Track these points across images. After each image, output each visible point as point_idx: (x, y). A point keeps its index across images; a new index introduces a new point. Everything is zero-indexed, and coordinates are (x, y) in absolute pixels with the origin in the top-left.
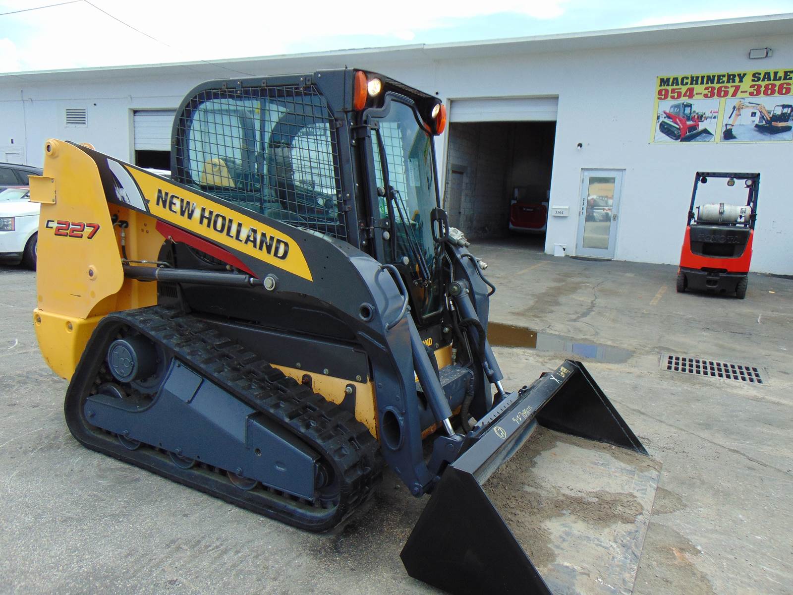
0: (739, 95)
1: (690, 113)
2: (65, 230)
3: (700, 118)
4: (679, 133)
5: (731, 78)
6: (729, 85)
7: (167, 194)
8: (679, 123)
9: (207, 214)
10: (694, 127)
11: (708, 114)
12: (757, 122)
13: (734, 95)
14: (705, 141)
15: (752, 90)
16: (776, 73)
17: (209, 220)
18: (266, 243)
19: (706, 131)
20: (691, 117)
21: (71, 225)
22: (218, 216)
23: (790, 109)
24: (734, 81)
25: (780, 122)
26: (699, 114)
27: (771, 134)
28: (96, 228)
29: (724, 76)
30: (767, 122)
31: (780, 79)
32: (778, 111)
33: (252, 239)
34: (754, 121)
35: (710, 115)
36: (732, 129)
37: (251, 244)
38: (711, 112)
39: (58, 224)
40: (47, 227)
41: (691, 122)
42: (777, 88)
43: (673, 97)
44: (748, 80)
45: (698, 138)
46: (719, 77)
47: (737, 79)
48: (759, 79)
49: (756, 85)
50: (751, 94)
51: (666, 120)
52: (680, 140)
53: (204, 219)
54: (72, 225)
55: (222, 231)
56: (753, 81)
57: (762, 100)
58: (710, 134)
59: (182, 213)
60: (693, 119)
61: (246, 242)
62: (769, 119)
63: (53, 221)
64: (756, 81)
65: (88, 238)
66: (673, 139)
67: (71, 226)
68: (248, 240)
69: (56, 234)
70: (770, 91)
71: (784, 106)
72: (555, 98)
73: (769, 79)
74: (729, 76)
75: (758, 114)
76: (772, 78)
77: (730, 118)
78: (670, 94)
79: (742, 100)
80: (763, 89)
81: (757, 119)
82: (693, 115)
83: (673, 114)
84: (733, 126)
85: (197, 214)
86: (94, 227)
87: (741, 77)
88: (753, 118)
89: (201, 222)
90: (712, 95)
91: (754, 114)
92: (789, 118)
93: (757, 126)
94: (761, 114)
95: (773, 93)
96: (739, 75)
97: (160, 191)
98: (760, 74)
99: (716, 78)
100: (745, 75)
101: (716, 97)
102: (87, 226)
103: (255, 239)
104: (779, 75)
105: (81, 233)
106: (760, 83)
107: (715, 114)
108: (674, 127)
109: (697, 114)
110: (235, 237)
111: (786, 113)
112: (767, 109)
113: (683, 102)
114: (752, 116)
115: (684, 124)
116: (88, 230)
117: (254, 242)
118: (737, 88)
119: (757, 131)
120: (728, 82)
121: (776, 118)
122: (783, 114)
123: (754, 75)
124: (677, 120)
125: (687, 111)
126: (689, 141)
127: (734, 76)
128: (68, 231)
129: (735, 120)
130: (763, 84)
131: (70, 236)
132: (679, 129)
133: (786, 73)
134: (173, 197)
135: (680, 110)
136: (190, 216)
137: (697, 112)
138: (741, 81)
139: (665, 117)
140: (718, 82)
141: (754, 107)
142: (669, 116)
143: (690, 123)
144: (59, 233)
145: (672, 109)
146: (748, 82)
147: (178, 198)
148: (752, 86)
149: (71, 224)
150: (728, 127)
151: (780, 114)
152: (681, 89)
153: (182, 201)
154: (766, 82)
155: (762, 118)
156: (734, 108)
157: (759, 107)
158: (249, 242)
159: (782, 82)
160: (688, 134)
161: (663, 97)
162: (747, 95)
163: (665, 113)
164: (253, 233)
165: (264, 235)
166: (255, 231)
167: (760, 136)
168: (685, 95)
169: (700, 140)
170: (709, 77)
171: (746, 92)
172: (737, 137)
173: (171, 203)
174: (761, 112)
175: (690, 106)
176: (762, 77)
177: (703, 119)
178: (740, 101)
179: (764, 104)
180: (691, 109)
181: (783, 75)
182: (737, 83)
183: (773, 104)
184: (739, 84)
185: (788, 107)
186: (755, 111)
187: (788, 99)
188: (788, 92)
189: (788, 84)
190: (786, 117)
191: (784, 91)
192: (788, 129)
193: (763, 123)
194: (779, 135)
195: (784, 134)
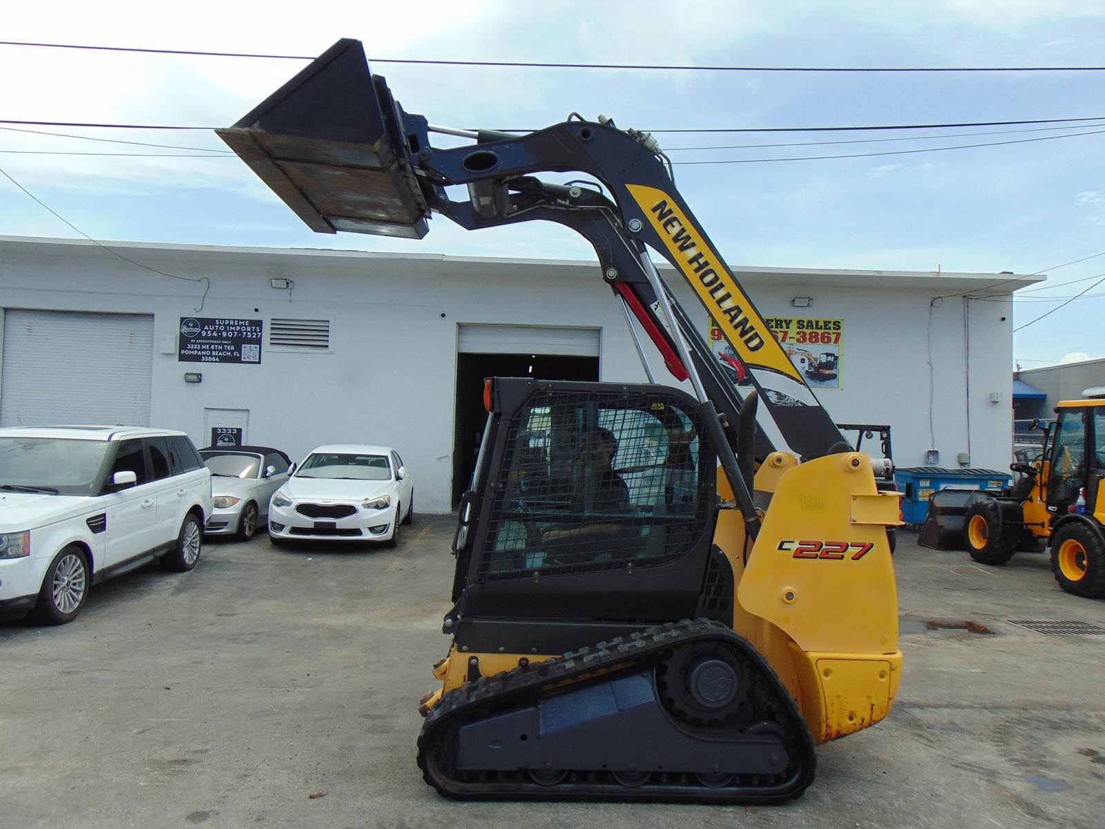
0: (788, 340)
4: (736, 376)
5: (779, 323)
6: (778, 330)
8: (734, 364)
12: (807, 369)
13: (783, 340)
15: (798, 336)
16: (817, 322)
23: (833, 358)
24: (781, 327)
25: (826, 370)
27: (821, 381)
29: (772, 320)
30: (815, 368)
31: (821, 328)
32: (824, 359)
34: (804, 368)
42: (820, 337)
44: (794, 326)
47: (784, 325)
48: (803, 327)
49: (801, 332)
50: (798, 340)
51: (722, 361)
56: (799, 328)
57: (807, 346)
62: (817, 366)
64: (801, 329)
70: (814, 339)
71: (828, 355)
72: (598, 331)
73: (812, 328)
74: (777, 321)
75: (807, 361)
76: (814, 327)
79: (791, 346)
80: (808, 336)
81: (806, 364)
83: (728, 355)
87: (788, 323)
88: (803, 365)
91: (803, 361)
92: (833, 366)
93: (807, 372)
94: (809, 361)
95: (817, 341)
96: (786, 321)
98: (803, 322)
100: (790, 321)
104: (820, 324)
106: (804, 330)
108: (730, 368)
111: (830, 361)
112: (814, 356)
114: (801, 362)
115: (739, 366)
118: (786, 334)
119: (809, 377)
120: (776, 327)
121: (822, 366)
122: (828, 362)
123: (798, 322)
126: (747, 385)
127: (781, 321)
130: (808, 331)
132: (736, 372)
133: (826, 322)
135: (734, 352)
138: (788, 327)
139: (720, 359)
141: (802, 353)
142: (724, 357)
145: (727, 350)
146: (793, 330)
148: (798, 333)
151: (825, 362)
154: (810, 331)
155: (811, 365)
157: (806, 354)
159: (823, 331)
160: (745, 377)
161: (716, 337)
162: (794, 341)
163: (720, 354)
171: (794, 338)
174: (809, 359)
176: (805, 324)
179: (810, 351)
181: (823, 324)
182: (784, 329)
183: (818, 351)
184: (786, 330)
185: (832, 355)
186: (804, 357)
187: (831, 348)
188: (829, 340)
189: (829, 333)
190: (831, 365)
191: (826, 339)
192: (834, 377)
193: (813, 370)
194: (828, 382)
195: (832, 382)
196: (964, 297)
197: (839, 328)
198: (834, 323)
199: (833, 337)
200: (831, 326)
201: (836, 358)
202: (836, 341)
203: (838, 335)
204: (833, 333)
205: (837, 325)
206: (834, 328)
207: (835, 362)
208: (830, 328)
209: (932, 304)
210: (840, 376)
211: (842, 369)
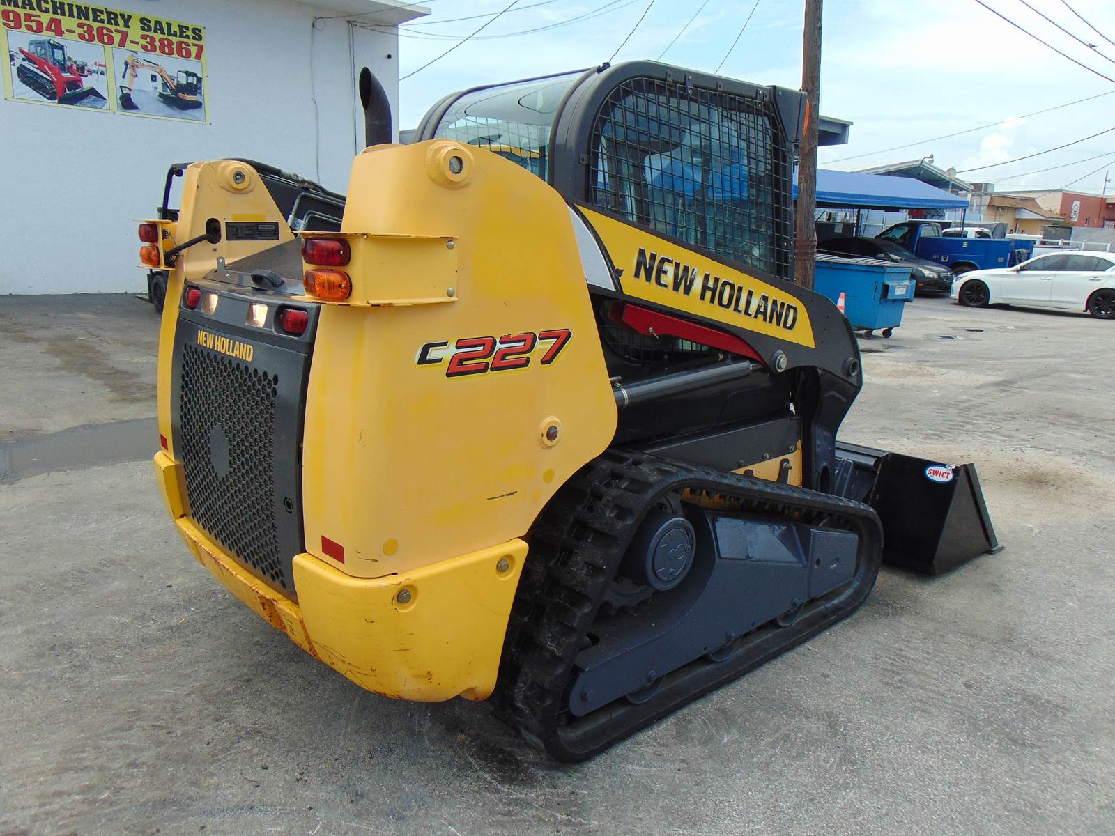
0: (128, 45)
1: (64, 60)
2: (480, 358)
3: (81, 70)
4: (53, 89)
5: (112, 17)
6: (112, 27)
7: (653, 257)
8: (50, 72)
9: (711, 284)
10: (75, 84)
11: (91, 66)
12: (160, 90)
13: (122, 44)
14: (96, 108)
15: (144, 42)
16: (169, 25)
17: (714, 291)
18: (777, 313)
19: (93, 92)
20: (66, 66)
21: (498, 343)
22: (725, 283)
23: (195, 79)
24: (117, 24)
25: (188, 95)
26: (78, 63)
27: (181, 109)
28: (562, 338)
29: (101, 12)
30: (172, 90)
31: (175, 34)
32: (183, 79)
33: (762, 310)
34: (156, 88)
35: (95, 68)
36: (130, 95)
37: (760, 317)
38: (96, 64)
39: (458, 347)
40: (423, 360)
41: (69, 74)
42: (174, 47)
43: (29, 28)
44: (135, 24)
45: (85, 101)
46: (94, 11)
47: (120, 20)
48: (149, 29)
49: (147, 36)
50: (144, 47)
51: (26, 64)
52: (57, 101)
53: (707, 291)
54: (501, 343)
55: (728, 306)
56: (143, 29)
57: (157, 57)
58: (104, 99)
59: (676, 287)
60: (70, 69)
61: (756, 316)
62: (174, 88)
63: (445, 344)
64: (146, 31)
65: (543, 362)
66: (44, 96)
67: (499, 346)
68: (758, 312)
69: (449, 375)
70: (167, 49)
71: (188, 74)
73: (163, 33)
74: (109, 14)
75: (159, 78)
76: (166, 31)
77: (124, 77)
78: (23, 23)
79: (134, 54)
80: (157, 44)
82: (69, 63)
83: (35, 55)
84: (130, 90)
85: (697, 286)
86: (558, 337)
87: (127, 20)
88: (155, 84)
89: (702, 297)
90: (91, 39)
91: (153, 78)
93: (161, 95)
94: (163, 80)
95: (171, 53)
96: (122, 16)
97: (642, 253)
98: (149, 21)
99: (90, 12)
100: (130, 17)
101: (96, 41)
102: (540, 339)
103: (766, 309)
104: (173, 29)
105: (527, 355)
106: (151, 33)
107: (103, 69)
108: (43, 77)
109: (75, 62)
110: (743, 312)
111: (192, 83)
113: (48, 38)
114: (152, 80)
115: (58, 75)
116: (543, 347)
117: (764, 314)
118: (124, 36)
119: (163, 102)
120: (109, 22)
121: (181, 88)
122: (189, 84)
123: (142, 20)
124: (45, 66)
125: (58, 55)
126: (73, 105)
127: (116, 15)
128: (490, 360)
129: (131, 82)
130: (158, 36)
131: (492, 369)
132: (52, 82)
133: (181, 27)
134: (663, 260)
135: (45, 52)
136: (687, 290)
137: (74, 60)
138: (127, 25)
139: (23, 59)
140: (95, 20)
141: (152, 67)
142: (29, 58)
143: (67, 75)
144: (460, 368)
145: (33, 47)
146: (135, 31)
147: (671, 262)
148: (143, 37)
149: (498, 341)
150: (125, 91)
151: (185, 83)
152: (40, 17)
153: (677, 265)
155: (165, 85)
156: (126, 63)
158: (759, 315)
159: (179, 39)
160: (68, 92)
161: (12, 24)
162: (138, 48)
163: (22, 51)
164: (763, 302)
165: (775, 302)
166: (765, 299)
167: (168, 110)
168: (49, 29)
169: (89, 105)
170: (79, 7)
171: (137, 43)
172: (139, 107)
173: (661, 272)
174: (162, 76)
175: (61, 48)
176: (152, 25)
177: (86, 73)
178: (132, 56)
179: (164, 66)
180: (64, 54)
181: (177, 30)
182: (122, 27)
183: (175, 67)
184: (125, 29)
185: (194, 75)
186: (154, 73)
187: (191, 65)
188: (188, 55)
189: (187, 44)
190: (193, 89)
191: (183, 52)
192: (198, 105)
193: (168, 92)
194: (190, 112)
195: (195, 112)
196: (348, 22)
197: (200, 38)
198: (193, 30)
199: (194, 50)
200: (189, 33)
201: (199, 80)
202: (198, 57)
203: (200, 49)
204: (193, 45)
205: (197, 34)
206: (194, 38)
207: (199, 85)
208: (187, 37)
209: (313, 25)
210: (207, 103)
211: (208, 94)
